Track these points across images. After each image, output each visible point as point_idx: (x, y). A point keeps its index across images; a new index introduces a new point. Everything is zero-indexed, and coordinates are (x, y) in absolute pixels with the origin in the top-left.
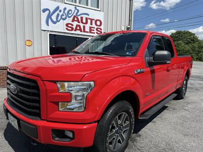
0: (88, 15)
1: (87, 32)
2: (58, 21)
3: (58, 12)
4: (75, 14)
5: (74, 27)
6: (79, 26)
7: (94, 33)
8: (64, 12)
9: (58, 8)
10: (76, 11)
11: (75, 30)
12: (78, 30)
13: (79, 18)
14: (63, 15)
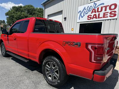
0: (103, 4)
1: (101, 18)
2: (84, 16)
4: (93, 8)
5: (92, 17)
6: (95, 15)
7: (107, 17)
8: (87, 9)
9: (85, 8)
11: (93, 19)
12: (95, 18)
13: (96, 9)
14: (87, 11)
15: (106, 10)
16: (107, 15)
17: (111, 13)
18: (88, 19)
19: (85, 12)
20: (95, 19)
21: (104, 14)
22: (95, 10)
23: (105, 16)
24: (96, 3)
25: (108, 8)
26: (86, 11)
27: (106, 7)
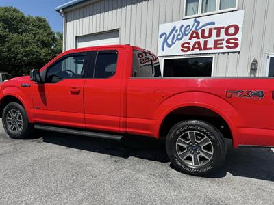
0: (213, 23)
1: (211, 49)
2: (173, 43)
3: (174, 33)
4: (193, 29)
5: (191, 46)
6: (199, 43)
7: (222, 48)
8: (181, 31)
9: (175, 27)
10: (196, 24)
11: (193, 50)
12: (197, 48)
13: (200, 32)
14: (179, 35)
15: (218, 35)
16: (222, 44)
17: (228, 41)
18: (182, 50)
19: (174, 35)
20: (197, 51)
21: (216, 42)
22: (197, 34)
23: (218, 46)
24: (197, 19)
25: (223, 31)
26: (177, 34)
27: (219, 29)
